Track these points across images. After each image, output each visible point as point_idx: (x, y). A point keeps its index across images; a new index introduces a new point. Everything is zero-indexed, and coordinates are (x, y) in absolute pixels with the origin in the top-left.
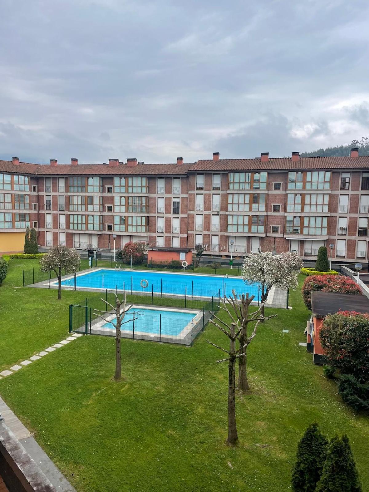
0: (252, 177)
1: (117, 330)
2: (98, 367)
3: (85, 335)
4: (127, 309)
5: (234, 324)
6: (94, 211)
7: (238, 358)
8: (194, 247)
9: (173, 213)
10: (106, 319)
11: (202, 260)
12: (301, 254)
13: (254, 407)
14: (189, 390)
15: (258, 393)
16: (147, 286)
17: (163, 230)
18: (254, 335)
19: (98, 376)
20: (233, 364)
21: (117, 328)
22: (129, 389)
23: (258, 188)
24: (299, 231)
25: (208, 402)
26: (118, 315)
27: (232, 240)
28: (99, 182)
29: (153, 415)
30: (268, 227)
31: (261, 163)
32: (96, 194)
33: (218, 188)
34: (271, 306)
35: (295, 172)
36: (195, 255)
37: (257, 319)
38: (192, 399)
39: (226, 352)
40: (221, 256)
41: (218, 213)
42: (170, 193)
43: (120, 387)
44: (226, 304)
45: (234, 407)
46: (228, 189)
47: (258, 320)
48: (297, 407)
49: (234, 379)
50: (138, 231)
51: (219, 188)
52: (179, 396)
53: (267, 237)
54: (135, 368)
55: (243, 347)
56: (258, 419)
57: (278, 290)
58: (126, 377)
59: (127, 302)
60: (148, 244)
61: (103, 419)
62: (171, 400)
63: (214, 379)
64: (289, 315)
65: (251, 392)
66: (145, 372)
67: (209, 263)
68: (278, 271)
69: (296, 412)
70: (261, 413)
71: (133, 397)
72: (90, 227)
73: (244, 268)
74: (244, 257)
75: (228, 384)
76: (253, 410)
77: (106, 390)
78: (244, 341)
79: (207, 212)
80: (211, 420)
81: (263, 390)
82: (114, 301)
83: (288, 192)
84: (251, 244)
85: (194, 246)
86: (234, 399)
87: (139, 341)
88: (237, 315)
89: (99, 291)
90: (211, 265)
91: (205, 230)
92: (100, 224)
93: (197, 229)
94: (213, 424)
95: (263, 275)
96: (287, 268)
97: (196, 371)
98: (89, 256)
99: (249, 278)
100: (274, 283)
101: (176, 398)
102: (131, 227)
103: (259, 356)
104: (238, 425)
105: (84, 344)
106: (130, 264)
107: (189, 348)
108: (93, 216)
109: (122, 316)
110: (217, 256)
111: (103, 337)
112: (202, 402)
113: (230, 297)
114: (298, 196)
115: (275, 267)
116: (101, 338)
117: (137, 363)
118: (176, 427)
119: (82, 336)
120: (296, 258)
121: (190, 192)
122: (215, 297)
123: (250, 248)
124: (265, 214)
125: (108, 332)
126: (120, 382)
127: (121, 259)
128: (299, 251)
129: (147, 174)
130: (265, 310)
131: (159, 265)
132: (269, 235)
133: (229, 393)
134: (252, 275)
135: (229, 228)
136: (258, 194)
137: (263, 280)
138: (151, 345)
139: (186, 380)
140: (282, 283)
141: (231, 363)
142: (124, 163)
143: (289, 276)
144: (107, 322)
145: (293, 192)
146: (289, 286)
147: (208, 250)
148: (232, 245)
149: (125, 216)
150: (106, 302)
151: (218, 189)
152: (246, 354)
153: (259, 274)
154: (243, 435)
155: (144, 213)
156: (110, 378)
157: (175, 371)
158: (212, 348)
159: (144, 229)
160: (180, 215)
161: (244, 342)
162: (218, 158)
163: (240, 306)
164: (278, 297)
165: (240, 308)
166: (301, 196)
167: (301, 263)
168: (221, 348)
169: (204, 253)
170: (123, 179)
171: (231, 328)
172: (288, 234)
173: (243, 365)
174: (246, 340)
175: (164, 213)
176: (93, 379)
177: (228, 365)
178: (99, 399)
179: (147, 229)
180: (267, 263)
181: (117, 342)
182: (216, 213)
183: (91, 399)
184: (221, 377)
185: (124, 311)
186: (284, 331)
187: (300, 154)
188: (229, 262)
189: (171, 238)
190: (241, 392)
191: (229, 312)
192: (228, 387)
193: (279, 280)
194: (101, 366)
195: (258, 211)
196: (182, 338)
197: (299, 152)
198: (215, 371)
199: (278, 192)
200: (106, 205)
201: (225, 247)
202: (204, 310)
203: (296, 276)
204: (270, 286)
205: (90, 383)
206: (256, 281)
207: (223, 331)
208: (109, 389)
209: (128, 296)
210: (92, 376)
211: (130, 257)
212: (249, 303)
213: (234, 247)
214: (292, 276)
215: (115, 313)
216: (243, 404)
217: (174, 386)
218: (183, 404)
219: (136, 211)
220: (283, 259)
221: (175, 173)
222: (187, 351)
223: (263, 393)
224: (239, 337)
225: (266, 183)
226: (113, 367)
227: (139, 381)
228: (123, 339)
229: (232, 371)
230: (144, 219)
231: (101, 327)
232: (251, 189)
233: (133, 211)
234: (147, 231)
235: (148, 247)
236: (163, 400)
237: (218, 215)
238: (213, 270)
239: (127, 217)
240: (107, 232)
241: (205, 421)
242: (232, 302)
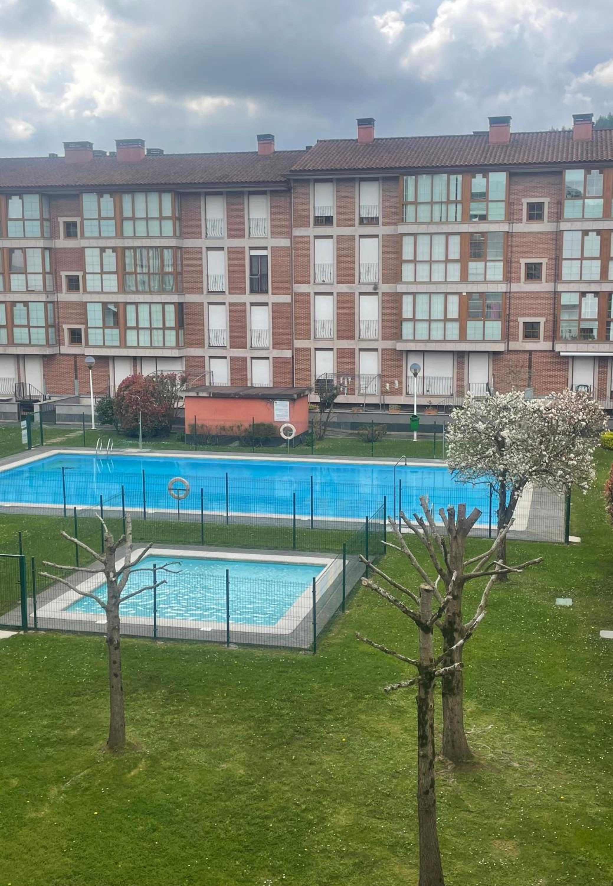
0: (467, 186)
1: (108, 617)
2: (60, 718)
3: (22, 633)
4: (134, 558)
5: (427, 587)
6: (29, 291)
7: (441, 678)
8: (313, 386)
9: (252, 291)
10: (78, 587)
11: (335, 420)
12: (601, 396)
13: (486, 805)
14: (311, 768)
15: (493, 768)
16: (186, 495)
17: (224, 339)
18: (482, 615)
19: (61, 741)
20: (427, 693)
21: (108, 611)
22: (151, 772)
23: (483, 218)
24: (595, 333)
25: (362, 797)
26: (112, 575)
27: (413, 360)
28: (38, 208)
29: (218, 837)
30: (511, 323)
31: (489, 146)
32: (32, 243)
33: (372, 218)
34: (524, 537)
35: (582, 171)
36: (315, 406)
37: (490, 571)
38: (321, 791)
39: (409, 661)
40: (386, 406)
41: (375, 288)
42: (241, 235)
43: (123, 769)
44: (406, 536)
45: (434, 804)
46: (402, 220)
47: (492, 574)
48: (597, 799)
49: (433, 734)
50: (155, 344)
51: (377, 218)
52: (285, 784)
53: (509, 351)
54: (163, 715)
55: (454, 647)
56: (496, 834)
57: (541, 494)
58: (140, 739)
59: (134, 540)
60: (184, 380)
61: (82, 854)
62: (265, 795)
63: (377, 735)
64: (573, 560)
65: (476, 764)
66: (191, 725)
67: (354, 426)
68: (541, 443)
69: (594, 811)
70: (504, 820)
71: (160, 793)
72: (20, 335)
73: (450, 436)
74: (448, 407)
75: (417, 748)
76: (484, 811)
77: (87, 778)
78: (456, 630)
79: (344, 288)
80: (372, 843)
81: (506, 758)
82: (99, 536)
83: (563, 226)
84: (466, 371)
85: (313, 381)
86: (432, 786)
87: (170, 644)
88: (436, 565)
89: (54, 513)
90: (361, 432)
91: (341, 336)
92: (47, 326)
93: (320, 334)
94: (377, 854)
95: (502, 455)
96: (564, 433)
97: (329, 717)
98: (22, 418)
99: (463, 464)
100: (530, 474)
101: (276, 792)
102: (135, 332)
103: (494, 670)
104: (445, 852)
105: (18, 656)
106: (137, 437)
107: (308, 657)
108: (26, 304)
109: (123, 578)
110: (376, 406)
111: (71, 636)
112: (346, 797)
113: (415, 515)
114: (593, 235)
115: (534, 432)
116: (67, 640)
117: (169, 701)
118: (280, 866)
119: (13, 636)
120: (587, 406)
121: (298, 232)
122: (374, 517)
123: (466, 383)
124: (502, 288)
125: (86, 622)
126: (123, 754)
127: (110, 422)
128: (596, 386)
129: (174, 184)
130: (509, 548)
131: (218, 436)
132: (514, 346)
133: (419, 770)
134: (473, 456)
135: (407, 329)
136: (483, 234)
137: (501, 467)
138: (204, 653)
139: (299, 743)
140: (551, 474)
141: (423, 691)
142: (108, 154)
143: (572, 455)
144: (81, 596)
145: (578, 225)
146: (572, 482)
147: (351, 392)
148: (415, 375)
149: (116, 304)
150: (76, 540)
151: (373, 221)
152: (462, 665)
153: (490, 452)
154: (458, 879)
155: (171, 292)
156: (97, 746)
157: (271, 718)
158: (369, 655)
159: (171, 337)
160: (271, 298)
161: (456, 635)
162: (371, 134)
163: (442, 540)
164: (543, 513)
165: (443, 543)
166: (599, 237)
167: (602, 420)
168: (394, 653)
169: (339, 399)
170: (107, 197)
171: (419, 600)
172: (566, 341)
173: (454, 694)
174: (459, 628)
175: (227, 292)
176: (50, 751)
177: (413, 697)
178: (67, 803)
179: (181, 338)
180: (511, 422)
181: (112, 647)
182: (370, 289)
183: (47, 804)
184: (396, 728)
185: (128, 564)
186: (561, 602)
187: (594, 120)
188: (408, 422)
189: (249, 360)
190: (449, 767)
191: (413, 556)
192: (415, 754)
193: (543, 468)
194: (72, 714)
195: (485, 281)
196: (287, 632)
197: (592, 115)
198: (378, 715)
199: (536, 227)
200: (63, 274)
201: (396, 382)
202: (344, 553)
203: (590, 454)
204: (522, 483)
205: (43, 761)
206: (483, 472)
207: (400, 606)
208: (94, 775)
209: (135, 523)
210: (47, 742)
211: (136, 415)
212: (466, 531)
213: (421, 381)
214: (577, 454)
215: (103, 571)
216: (457, 797)
217: (272, 759)
218: (296, 804)
219: (147, 289)
220: (553, 410)
221: (252, 180)
222: (302, 665)
223: (508, 767)
224: (441, 621)
225: (504, 203)
226: (102, 715)
227: (175, 750)
228: (128, 640)
229: (425, 713)
230: (171, 310)
231: (65, 609)
232: (463, 221)
233: (140, 288)
234: (181, 344)
235: (184, 388)
236: (243, 797)
237: (377, 294)
238: (364, 445)
239: (121, 307)
240: (67, 349)
241: (356, 847)
242: (421, 531)
